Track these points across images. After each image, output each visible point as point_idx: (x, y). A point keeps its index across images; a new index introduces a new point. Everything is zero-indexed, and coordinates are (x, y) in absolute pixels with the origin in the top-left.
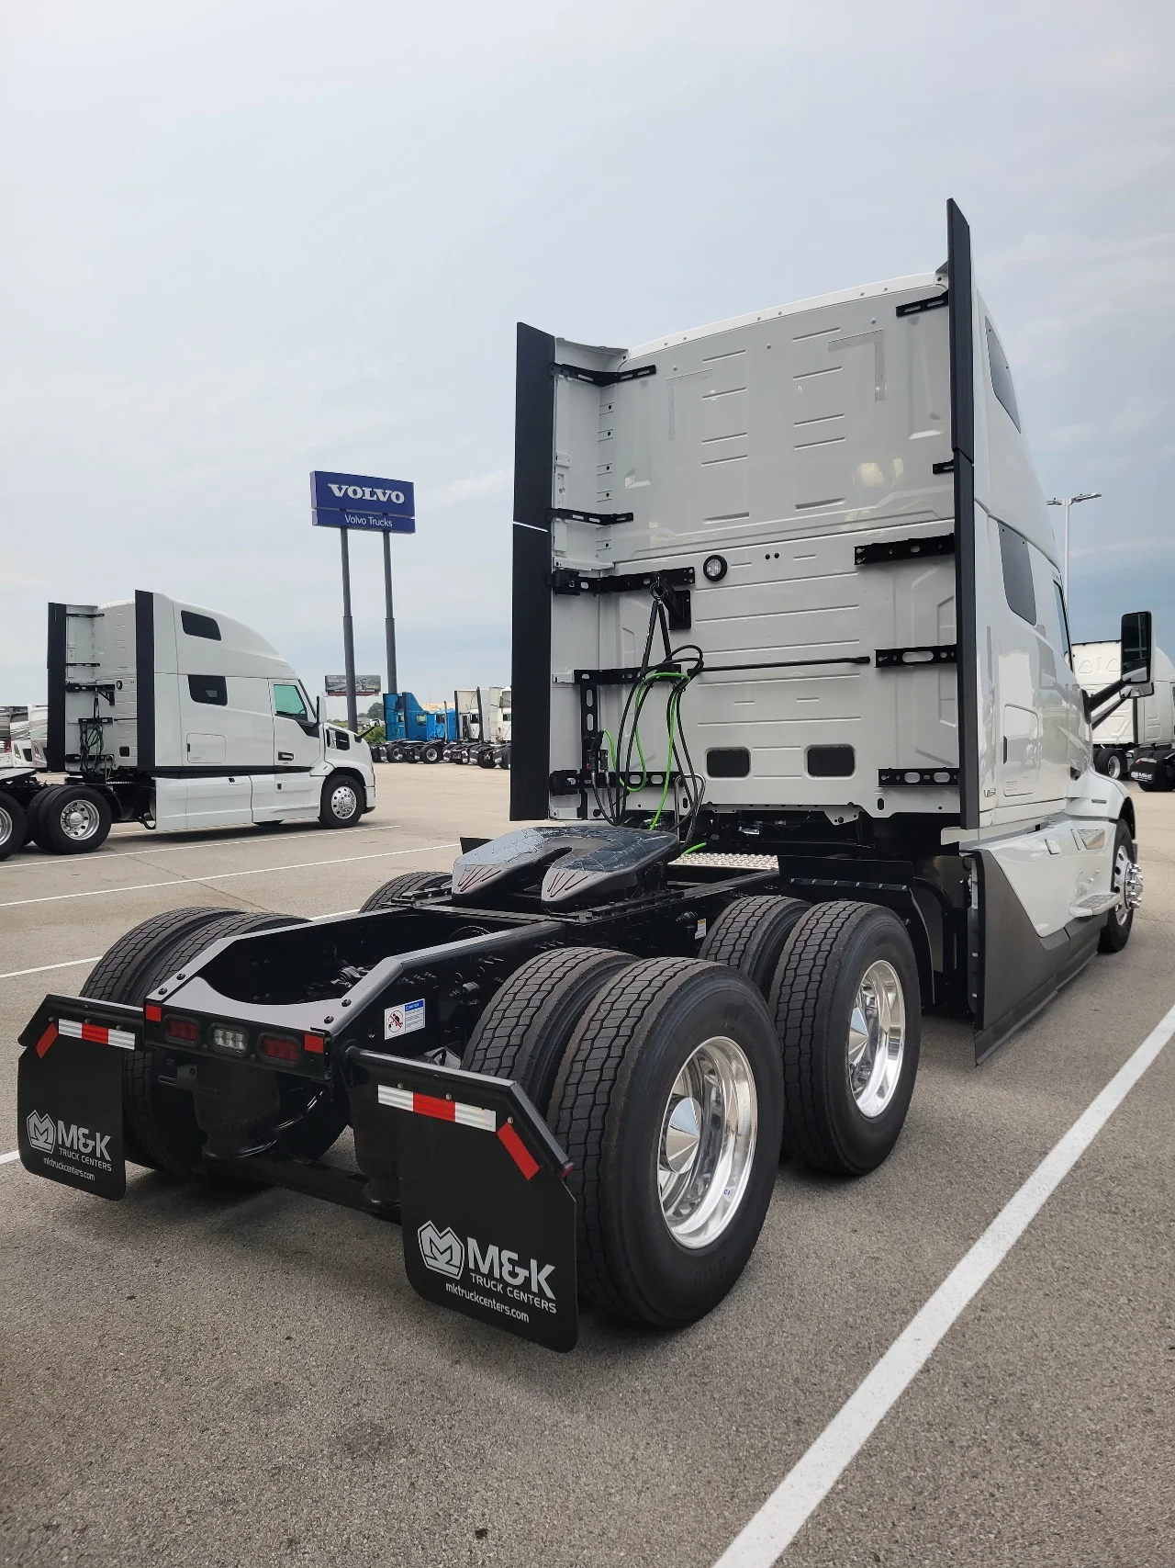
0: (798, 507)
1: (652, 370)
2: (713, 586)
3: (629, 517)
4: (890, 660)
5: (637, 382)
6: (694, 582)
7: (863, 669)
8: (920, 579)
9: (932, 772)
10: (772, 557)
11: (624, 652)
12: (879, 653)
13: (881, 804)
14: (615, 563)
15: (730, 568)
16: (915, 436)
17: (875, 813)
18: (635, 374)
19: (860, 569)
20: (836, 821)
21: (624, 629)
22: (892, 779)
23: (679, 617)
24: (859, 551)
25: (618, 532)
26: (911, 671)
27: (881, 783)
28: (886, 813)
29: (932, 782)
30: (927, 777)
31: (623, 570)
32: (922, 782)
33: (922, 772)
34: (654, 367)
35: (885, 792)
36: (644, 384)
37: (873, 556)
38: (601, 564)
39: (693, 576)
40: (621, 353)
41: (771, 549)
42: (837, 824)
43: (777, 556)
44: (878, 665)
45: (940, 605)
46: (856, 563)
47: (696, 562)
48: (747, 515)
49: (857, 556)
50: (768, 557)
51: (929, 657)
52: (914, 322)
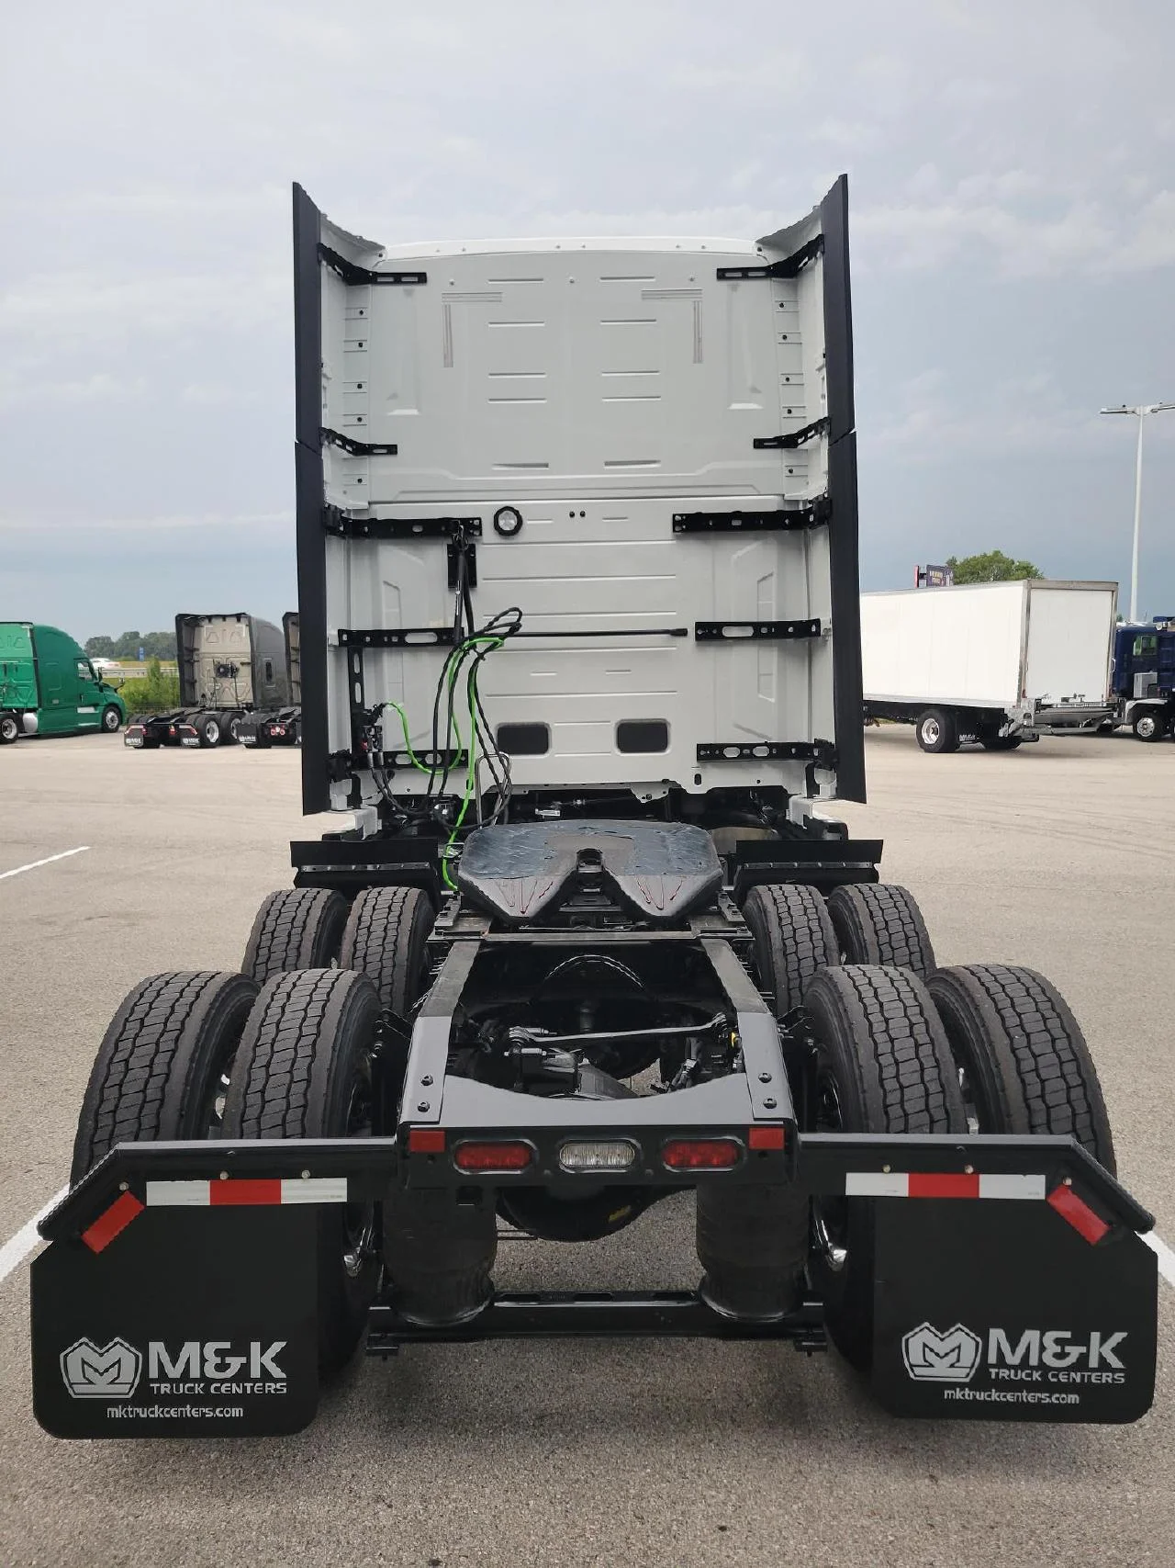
0: (607, 464)
1: (422, 278)
2: (503, 541)
3: (392, 450)
4: (710, 633)
5: (399, 289)
6: (481, 534)
7: (680, 640)
8: (740, 553)
9: (752, 746)
10: (577, 515)
11: (384, 610)
12: (699, 625)
13: (698, 779)
14: (370, 503)
15: (526, 522)
16: (735, 406)
17: (692, 789)
18: (397, 278)
19: (678, 538)
20: (643, 798)
21: (386, 583)
22: (710, 754)
23: (463, 574)
24: (678, 518)
25: (378, 464)
26: (731, 645)
27: (699, 758)
28: (701, 790)
29: (752, 757)
30: (746, 751)
31: (382, 513)
32: (741, 756)
33: (741, 746)
34: (424, 274)
35: (704, 767)
36: (409, 294)
37: (692, 525)
38: (351, 502)
39: (479, 528)
40: (375, 248)
41: (577, 506)
42: (643, 801)
43: (583, 515)
44: (698, 638)
45: (759, 582)
46: (674, 531)
47: (482, 510)
48: (546, 465)
49: (675, 523)
50: (572, 515)
51: (749, 632)
52: (734, 288)
